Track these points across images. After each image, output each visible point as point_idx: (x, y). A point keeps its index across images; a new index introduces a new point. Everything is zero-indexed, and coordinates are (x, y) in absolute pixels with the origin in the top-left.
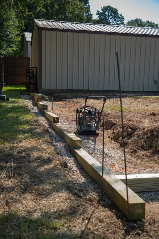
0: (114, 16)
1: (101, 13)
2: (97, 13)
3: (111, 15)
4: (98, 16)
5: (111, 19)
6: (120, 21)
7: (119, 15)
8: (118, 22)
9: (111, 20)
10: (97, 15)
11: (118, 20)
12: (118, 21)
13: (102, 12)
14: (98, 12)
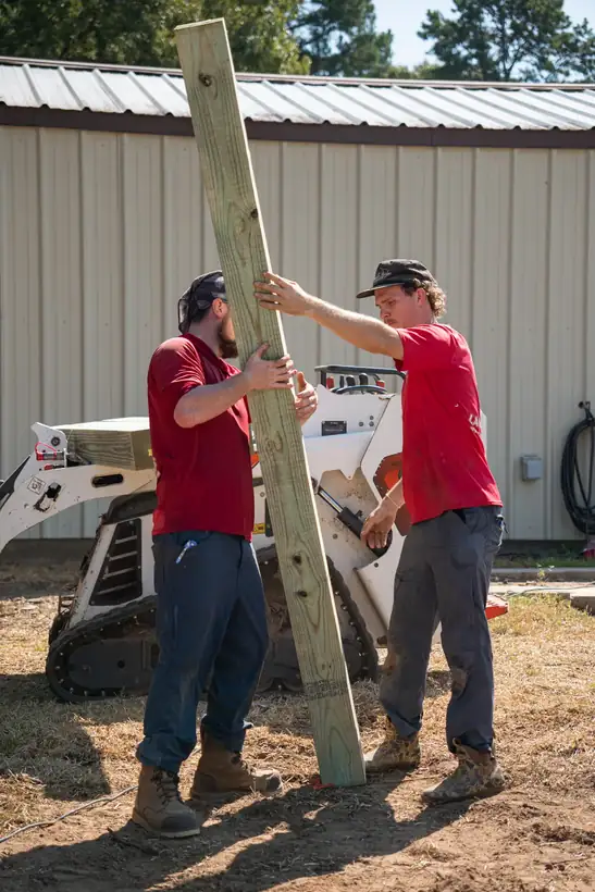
0: (539, 40)
1: (453, 24)
2: (424, 26)
3: (518, 31)
4: (432, 42)
5: (517, 58)
6: (579, 69)
7: (570, 30)
8: (567, 74)
9: (519, 66)
10: (424, 36)
11: (566, 64)
12: (564, 69)
13: (458, 15)
14: (433, 16)
